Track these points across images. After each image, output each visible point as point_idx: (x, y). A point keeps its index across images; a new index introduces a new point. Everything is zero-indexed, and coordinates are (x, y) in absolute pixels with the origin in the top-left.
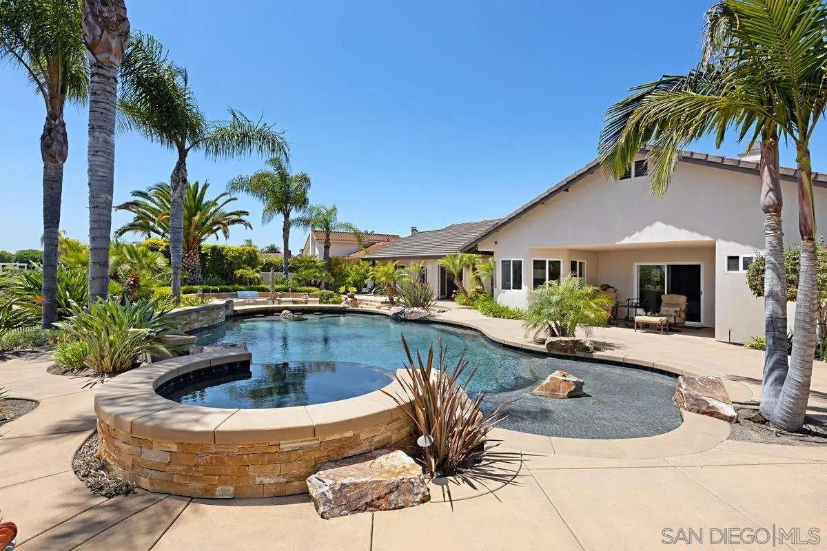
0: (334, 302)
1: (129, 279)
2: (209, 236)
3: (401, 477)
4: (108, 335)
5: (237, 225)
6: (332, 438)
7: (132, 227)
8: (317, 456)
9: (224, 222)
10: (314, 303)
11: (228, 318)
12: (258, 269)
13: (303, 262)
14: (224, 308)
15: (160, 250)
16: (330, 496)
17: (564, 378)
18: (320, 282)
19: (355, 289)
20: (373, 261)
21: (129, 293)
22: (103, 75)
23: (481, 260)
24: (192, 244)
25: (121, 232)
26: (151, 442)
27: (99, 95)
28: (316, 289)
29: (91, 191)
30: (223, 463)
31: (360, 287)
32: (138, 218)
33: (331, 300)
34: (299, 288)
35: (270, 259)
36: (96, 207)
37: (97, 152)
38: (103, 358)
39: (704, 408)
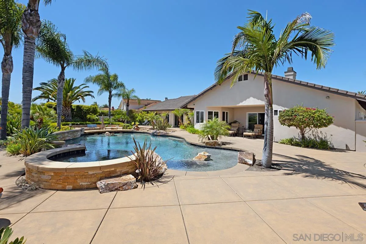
0: (130, 129)
1: (38, 119)
2: (75, 101)
3: (128, 181)
4: (29, 141)
5: (88, 97)
6: (107, 170)
7: (40, 97)
8: (101, 176)
9: (82, 95)
10: (120, 129)
11: (82, 135)
12: (97, 115)
13: (117, 112)
14: (80, 131)
15: (53, 107)
16: (104, 187)
17: (204, 154)
18: (124, 120)
19: (138, 123)
20: (148, 112)
21: (38, 125)
22: (29, 42)
23: (190, 111)
24: (68, 104)
25: (36, 99)
26: (45, 173)
27: (28, 49)
28: (122, 123)
29: (23, 86)
30: (69, 178)
31: (141, 122)
32: (43, 93)
33: (128, 128)
34: (115, 123)
35: (103, 111)
36: (26, 92)
37: (26, 71)
38: (27, 150)
39: (243, 162)
